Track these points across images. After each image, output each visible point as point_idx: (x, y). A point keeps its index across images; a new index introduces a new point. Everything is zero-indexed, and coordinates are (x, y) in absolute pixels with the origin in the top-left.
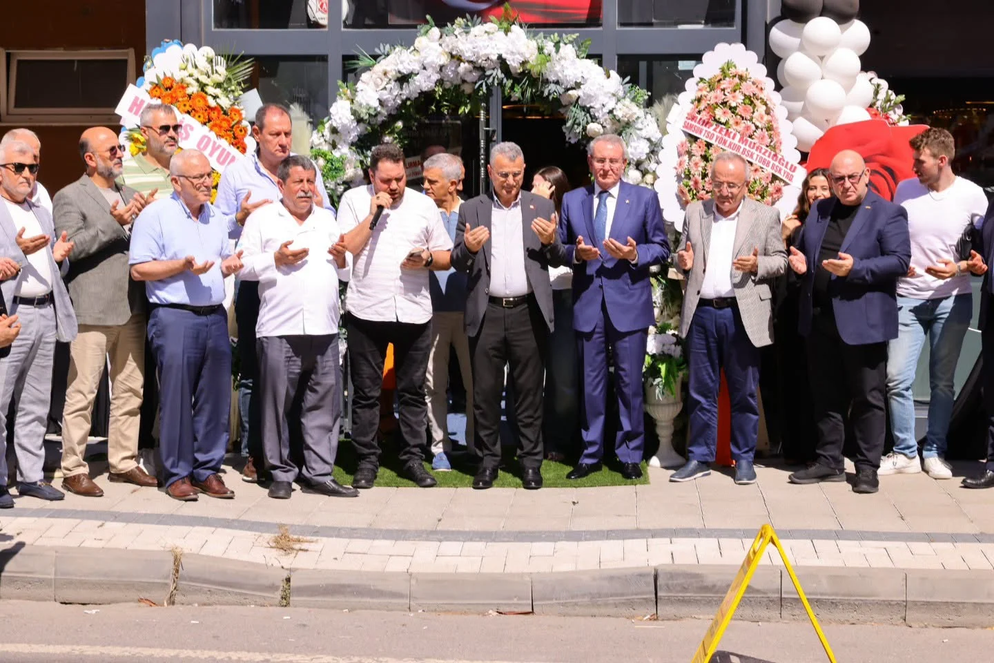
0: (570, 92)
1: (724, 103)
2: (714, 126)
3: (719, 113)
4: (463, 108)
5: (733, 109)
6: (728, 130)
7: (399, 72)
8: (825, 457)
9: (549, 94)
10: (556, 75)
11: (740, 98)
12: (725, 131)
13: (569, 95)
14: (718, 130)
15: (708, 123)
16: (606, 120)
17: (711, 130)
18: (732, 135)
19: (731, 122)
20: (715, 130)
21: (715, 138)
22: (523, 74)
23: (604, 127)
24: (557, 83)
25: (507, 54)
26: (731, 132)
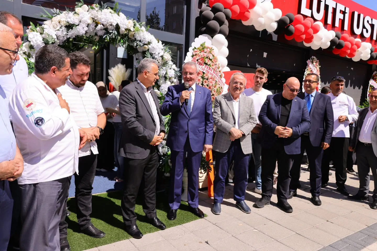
0: (145, 46)
1: (207, 57)
2: (205, 66)
3: (207, 61)
4: (95, 47)
7: (68, 22)
8: (267, 196)
9: (137, 45)
10: (140, 37)
12: (209, 68)
13: (145, 47)
14: (206, 67)
15: (201, 64)
16: (159, 59)
17: (203, 67)
18: (211, 70)
20: (205, 67)
21: (205, 70)
22: (126, 35)
24: (140, 41)
25: (121, 24)
26: (211, 69)
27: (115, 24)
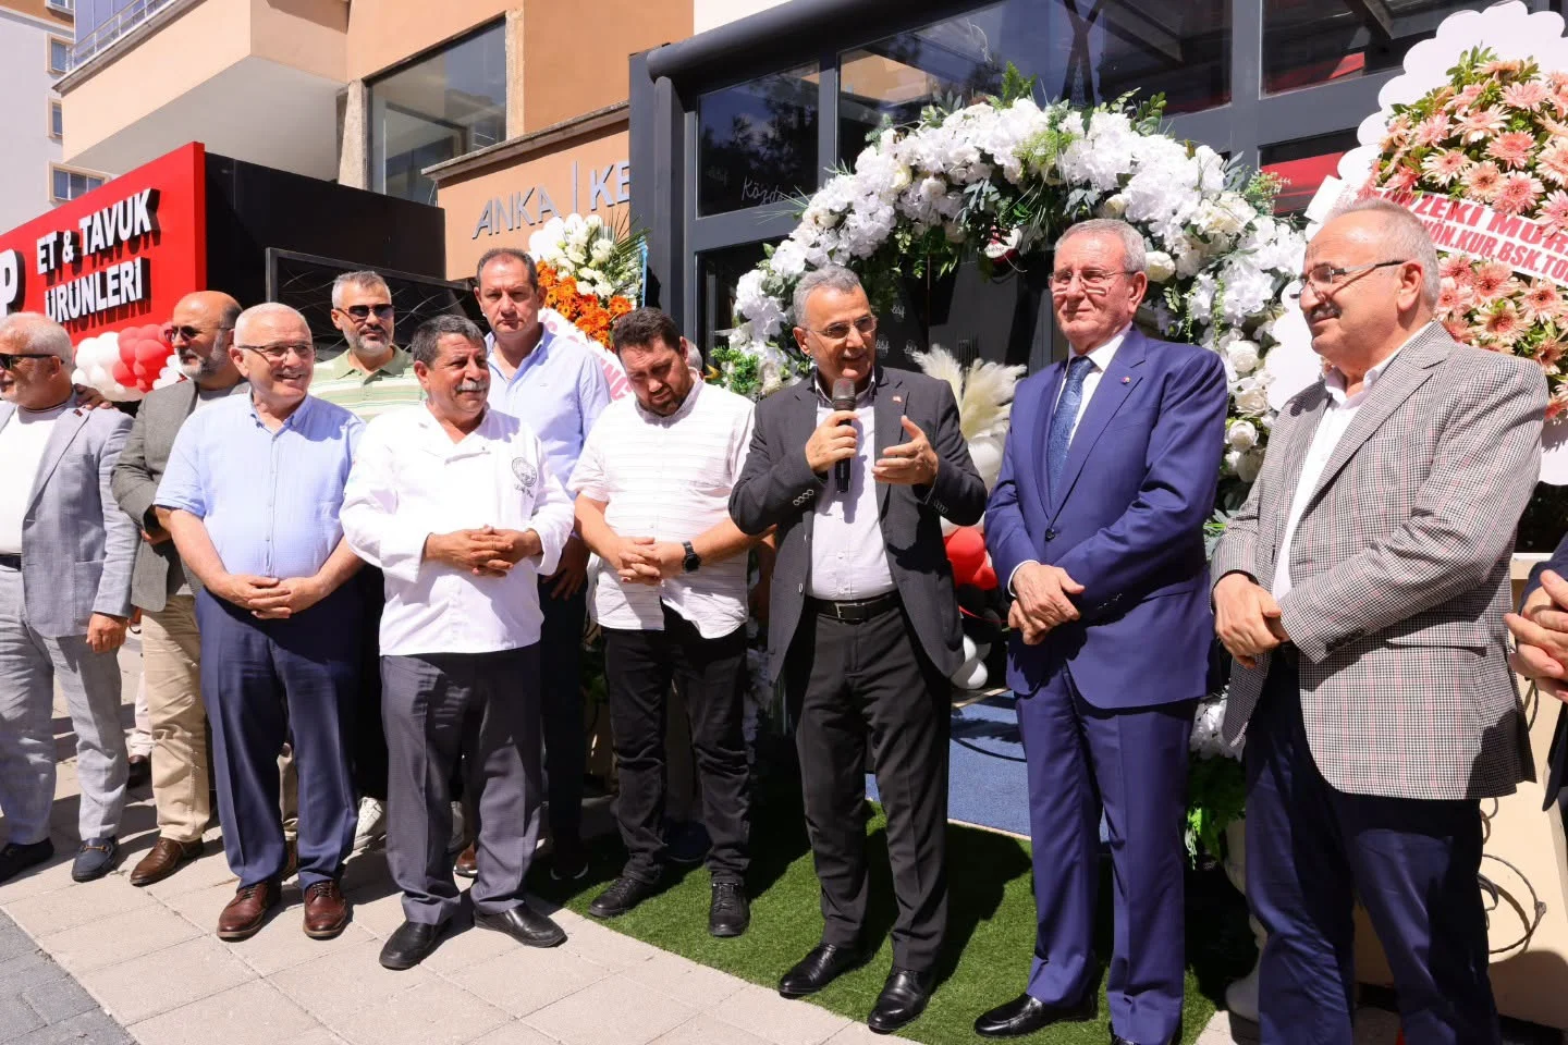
0: (1111, 198)
1: (1451, 143)
2: (1420, 201)
3: (1435, 167)
4: (946, 266)
5: (1476, 150)
6: (1456, 204)
7: (833, 212)
11: (1495, 117)
12: (1448, 206)
13: (1110, 204)
14: (1428, 209)
15: (1402, 197)
16: (1178, 242)
18: (1468, 214)
19: (1468, 178)
22: (1027, 179)
23: (1175, 257)
24: (1087, 185)
25: (995, 146)
26: (1467, 207)
27: (975, 158)
